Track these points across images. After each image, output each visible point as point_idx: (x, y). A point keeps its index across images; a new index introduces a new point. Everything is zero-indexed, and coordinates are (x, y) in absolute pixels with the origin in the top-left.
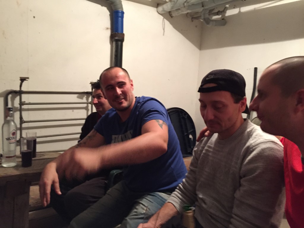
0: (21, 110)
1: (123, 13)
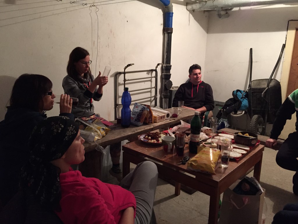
1: (173, 13)
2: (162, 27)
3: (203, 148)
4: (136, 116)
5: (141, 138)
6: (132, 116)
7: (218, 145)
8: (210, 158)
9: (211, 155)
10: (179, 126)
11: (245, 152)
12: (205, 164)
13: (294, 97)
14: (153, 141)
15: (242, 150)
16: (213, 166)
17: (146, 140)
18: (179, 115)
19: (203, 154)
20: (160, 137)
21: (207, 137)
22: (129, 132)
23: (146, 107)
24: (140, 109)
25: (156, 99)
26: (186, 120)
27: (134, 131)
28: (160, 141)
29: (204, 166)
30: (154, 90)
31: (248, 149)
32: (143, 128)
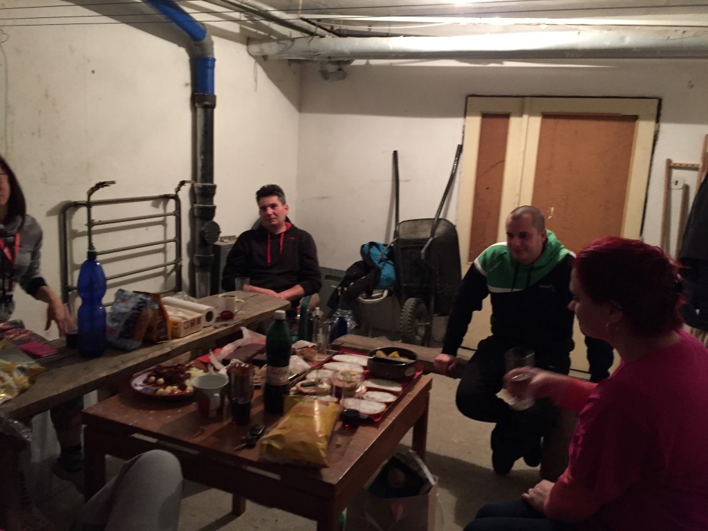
0: (90, 234)
1: (214, 60)
2: (187, 93)
3: (296, 399)
4: (122, 324)
5: (136, 385)
6: (109, 324)
7: (332, 385)
8: (313, 427)
9: (317, 417)
10: (239, 342)
11: (391, 398)
12: (304, 444)
13: (484, 263)
14: (169, 389)
15: (387, 394)
16: (322, 445)
17: (150, 387)
18: (239, 313)
19: (297, 416)
20: (189, 376)
21: (307, 366)
22: (102, 369)
23: (149, 299)
24: (131, 304)
25: (178, 269)
26: (256, 325)
27: (116, 367)
28: (189, 389)
29: (300, 449)
30: (172, 247)
31: (398, 389)
32: (142, 356)
